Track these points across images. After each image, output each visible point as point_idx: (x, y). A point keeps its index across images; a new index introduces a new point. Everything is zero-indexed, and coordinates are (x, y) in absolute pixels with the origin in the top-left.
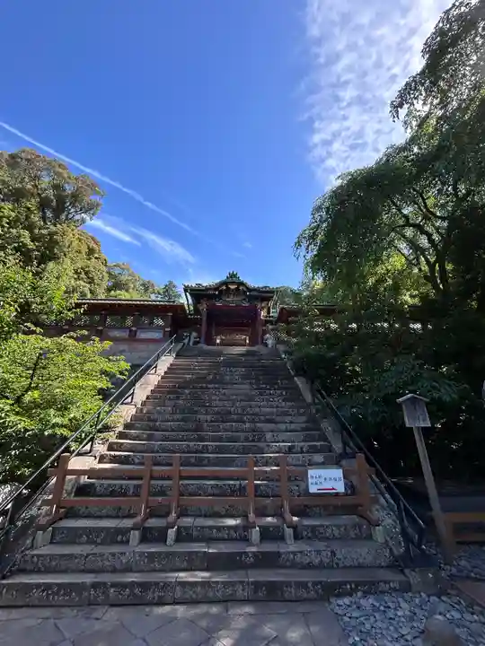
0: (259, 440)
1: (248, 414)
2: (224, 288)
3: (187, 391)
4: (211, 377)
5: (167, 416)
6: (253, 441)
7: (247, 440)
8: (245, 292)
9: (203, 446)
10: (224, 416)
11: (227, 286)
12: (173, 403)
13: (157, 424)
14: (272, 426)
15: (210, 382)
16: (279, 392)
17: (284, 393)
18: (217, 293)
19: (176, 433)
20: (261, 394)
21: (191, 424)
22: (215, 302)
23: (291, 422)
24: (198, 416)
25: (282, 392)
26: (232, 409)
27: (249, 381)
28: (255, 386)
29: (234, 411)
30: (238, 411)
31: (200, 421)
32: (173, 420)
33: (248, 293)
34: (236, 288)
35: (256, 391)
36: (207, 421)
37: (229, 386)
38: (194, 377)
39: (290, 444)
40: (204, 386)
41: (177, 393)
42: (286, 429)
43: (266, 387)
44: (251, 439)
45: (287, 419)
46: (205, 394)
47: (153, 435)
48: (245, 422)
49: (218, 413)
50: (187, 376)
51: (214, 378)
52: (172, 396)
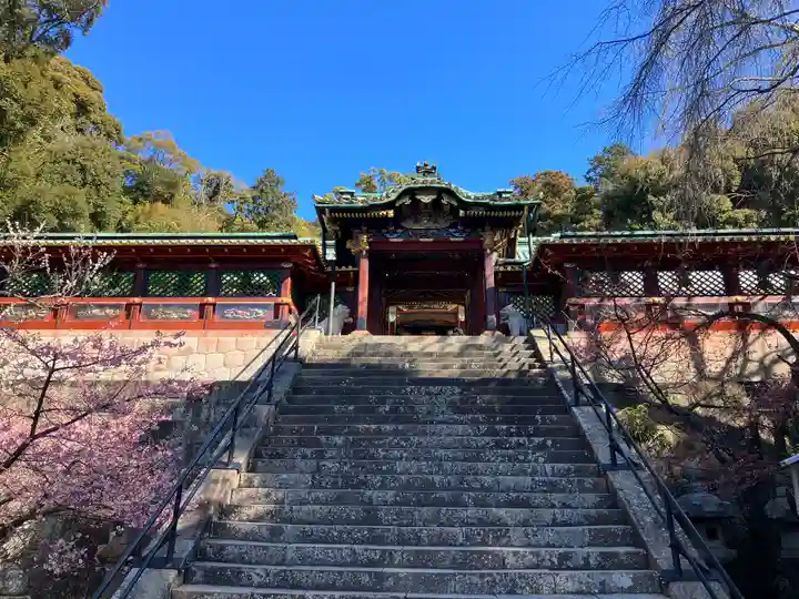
0: (498, 542)
1: (473, 489)
2: (407, 201)
3: (339, 440)
4: (387, 408)
7: (470, 540)
8: (454, 210)
10: (422, 494)
11: (412, 198)
12: (312, 464)
14: (521, 513)
15: (385, 420)
16: (537, 440)
17: (549, 443)
18: (391, 213)
19: (326, 528)
20: (498, 445)
21: (354, 512)
22: (388, 235)
23: (565, 506)
24: (369, 493)
25: (545, 441)
26: (437, 478)
27: (470, 416)
28: (484, 428)
29: (441, 481)
30: (449, 483)
31: (371, 503)
32: (317, 501)
33: (462, 212)
34: (434, 200)
35: (487, 439)
36: (385, 503)
37: (429, 428)
38: (351, 408)
39: (561, 550)
40: (373, 427)
41: (318, 443)
42: (554, 520)
43: (508, 429)
44: (479, 539)
45: (556, 498)
46: (380, 446)
47: (281, 531)
48: (466, 506)
49: (407, 486)
50: (336, 408)
51: (394, 410)
52: (308, 452)
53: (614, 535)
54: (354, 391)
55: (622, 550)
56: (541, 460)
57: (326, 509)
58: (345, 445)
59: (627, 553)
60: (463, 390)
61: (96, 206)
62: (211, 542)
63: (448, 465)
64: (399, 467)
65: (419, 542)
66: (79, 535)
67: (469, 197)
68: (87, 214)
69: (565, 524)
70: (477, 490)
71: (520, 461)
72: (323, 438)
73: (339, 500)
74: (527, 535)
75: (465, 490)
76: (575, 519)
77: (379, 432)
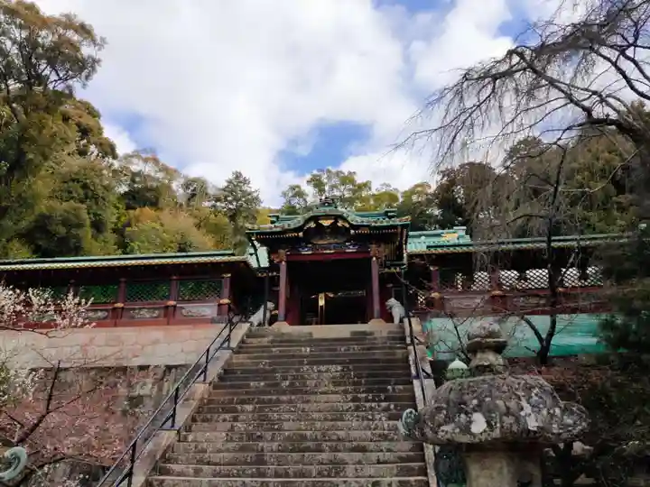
0: (337, 475)
1: (330, 440)
2: (312, 225)
3: (249, 408)
4: (288, 383)
5: (219, 446)
6: (329, 476)
7: (320, 474)
8: (348, 230)
9: (263, 482)
10: (297, 444)
11: (316, 222)
12: (228, 425)
13: (207, 455)
14: (358, 455)
15: (284, 393)
16: (384, 404)
17: (392, 407)
18: (301, 234)
19: (229, 467)
20: (357, 408)
21: (250, 456)
22: (300, 249)
23: (389, 450)
24: (261, 444)
25: (389, 405)
26: (308, 433)
27: (342, 388)
28: (350, 397)
29: (311, 435)
30: (316, 436)
31: (262, 450)
32: (228, 450)
33: (352, 232)
34: (332, 224)
35: (351, 404)
36: (272, 451)
37: (312, 398)
38: (262, 384)
39: (374, 480)
40: (274, 397)
41: (235, 410)
42: (378, 460)
43: (366, 397)
44: (326, 473)
45: (385, 445)
46: (275, 412)
47: (201, 470)
48: (322, 451)
49: (289, 439)
50: (252, 384)
51: (292, 384)
52: (227, 416)
53: (413, 469)
54: (266, 372)
55: (412, 479)
56: (384, 419)
57: (232, 454)
58: (253, 411)
59: (416, 481)
60: (344, 367)
61: (95, 215)
62: (156, 477)
63: (318, 425)
64: (286, 425)
65: (287, 475)
66: (81, 476)
67: (357, 221)
68: (88, 222)
69: (385, 462)
70: (333, 440)
71: (369, 420)
72: (239, 407)
73: (242, 449)
74: (356, 470)
75: (326, 441)
76: (392, 459)
77: (278, 401)
